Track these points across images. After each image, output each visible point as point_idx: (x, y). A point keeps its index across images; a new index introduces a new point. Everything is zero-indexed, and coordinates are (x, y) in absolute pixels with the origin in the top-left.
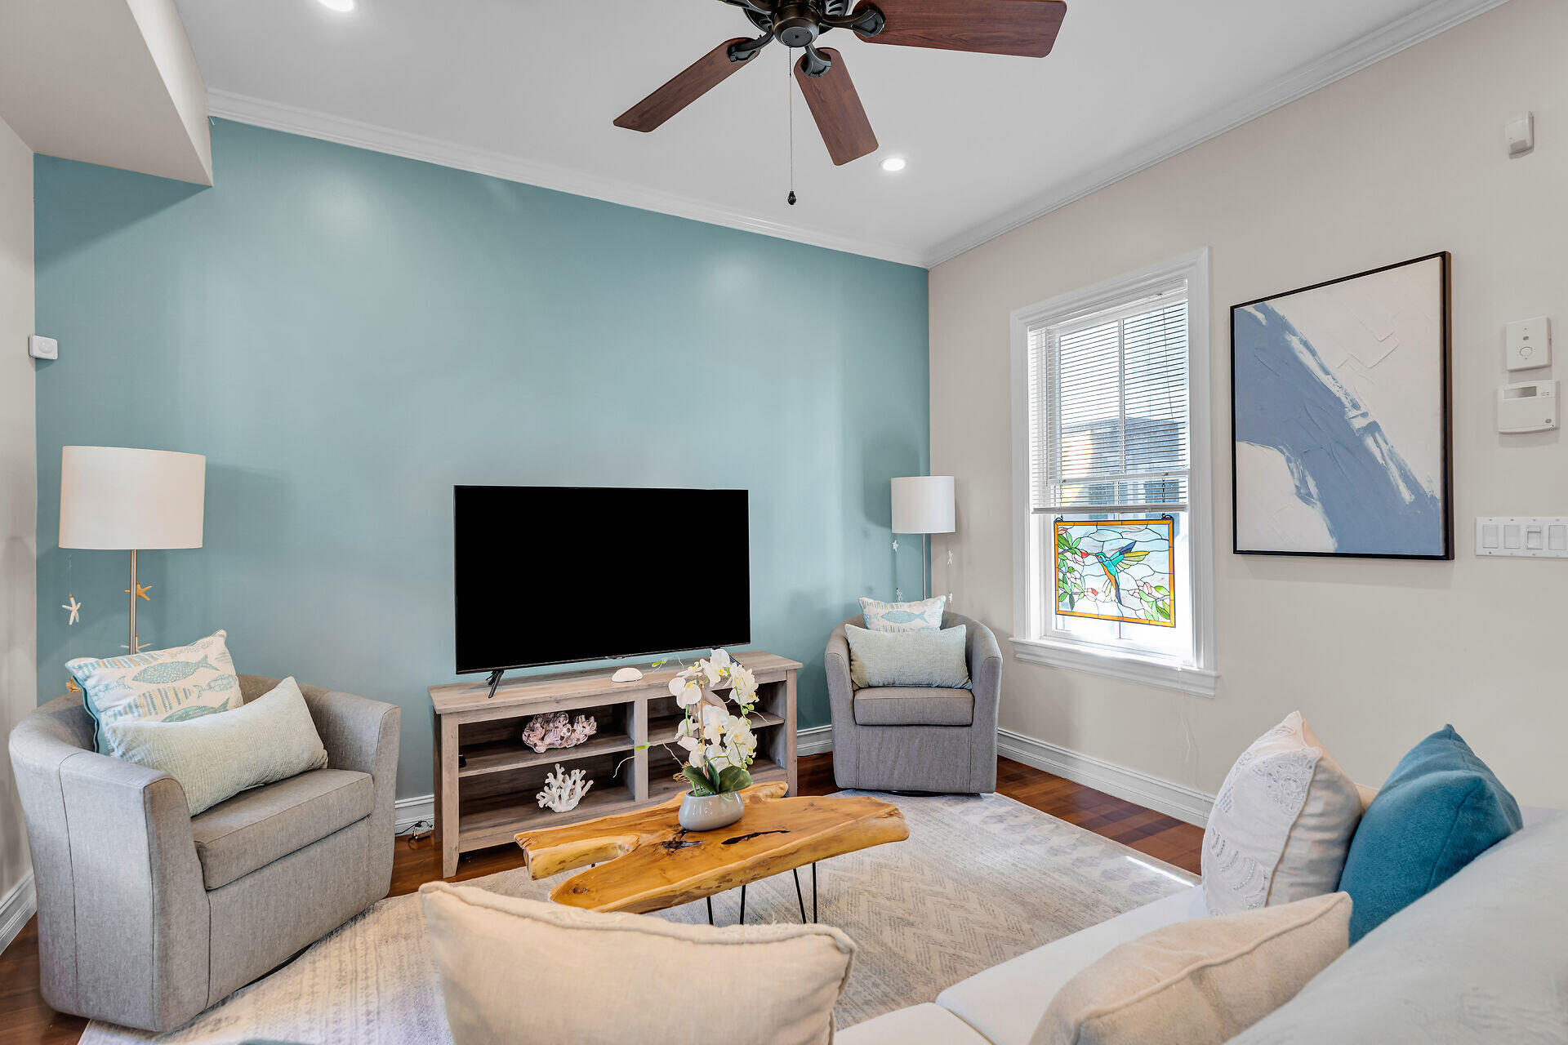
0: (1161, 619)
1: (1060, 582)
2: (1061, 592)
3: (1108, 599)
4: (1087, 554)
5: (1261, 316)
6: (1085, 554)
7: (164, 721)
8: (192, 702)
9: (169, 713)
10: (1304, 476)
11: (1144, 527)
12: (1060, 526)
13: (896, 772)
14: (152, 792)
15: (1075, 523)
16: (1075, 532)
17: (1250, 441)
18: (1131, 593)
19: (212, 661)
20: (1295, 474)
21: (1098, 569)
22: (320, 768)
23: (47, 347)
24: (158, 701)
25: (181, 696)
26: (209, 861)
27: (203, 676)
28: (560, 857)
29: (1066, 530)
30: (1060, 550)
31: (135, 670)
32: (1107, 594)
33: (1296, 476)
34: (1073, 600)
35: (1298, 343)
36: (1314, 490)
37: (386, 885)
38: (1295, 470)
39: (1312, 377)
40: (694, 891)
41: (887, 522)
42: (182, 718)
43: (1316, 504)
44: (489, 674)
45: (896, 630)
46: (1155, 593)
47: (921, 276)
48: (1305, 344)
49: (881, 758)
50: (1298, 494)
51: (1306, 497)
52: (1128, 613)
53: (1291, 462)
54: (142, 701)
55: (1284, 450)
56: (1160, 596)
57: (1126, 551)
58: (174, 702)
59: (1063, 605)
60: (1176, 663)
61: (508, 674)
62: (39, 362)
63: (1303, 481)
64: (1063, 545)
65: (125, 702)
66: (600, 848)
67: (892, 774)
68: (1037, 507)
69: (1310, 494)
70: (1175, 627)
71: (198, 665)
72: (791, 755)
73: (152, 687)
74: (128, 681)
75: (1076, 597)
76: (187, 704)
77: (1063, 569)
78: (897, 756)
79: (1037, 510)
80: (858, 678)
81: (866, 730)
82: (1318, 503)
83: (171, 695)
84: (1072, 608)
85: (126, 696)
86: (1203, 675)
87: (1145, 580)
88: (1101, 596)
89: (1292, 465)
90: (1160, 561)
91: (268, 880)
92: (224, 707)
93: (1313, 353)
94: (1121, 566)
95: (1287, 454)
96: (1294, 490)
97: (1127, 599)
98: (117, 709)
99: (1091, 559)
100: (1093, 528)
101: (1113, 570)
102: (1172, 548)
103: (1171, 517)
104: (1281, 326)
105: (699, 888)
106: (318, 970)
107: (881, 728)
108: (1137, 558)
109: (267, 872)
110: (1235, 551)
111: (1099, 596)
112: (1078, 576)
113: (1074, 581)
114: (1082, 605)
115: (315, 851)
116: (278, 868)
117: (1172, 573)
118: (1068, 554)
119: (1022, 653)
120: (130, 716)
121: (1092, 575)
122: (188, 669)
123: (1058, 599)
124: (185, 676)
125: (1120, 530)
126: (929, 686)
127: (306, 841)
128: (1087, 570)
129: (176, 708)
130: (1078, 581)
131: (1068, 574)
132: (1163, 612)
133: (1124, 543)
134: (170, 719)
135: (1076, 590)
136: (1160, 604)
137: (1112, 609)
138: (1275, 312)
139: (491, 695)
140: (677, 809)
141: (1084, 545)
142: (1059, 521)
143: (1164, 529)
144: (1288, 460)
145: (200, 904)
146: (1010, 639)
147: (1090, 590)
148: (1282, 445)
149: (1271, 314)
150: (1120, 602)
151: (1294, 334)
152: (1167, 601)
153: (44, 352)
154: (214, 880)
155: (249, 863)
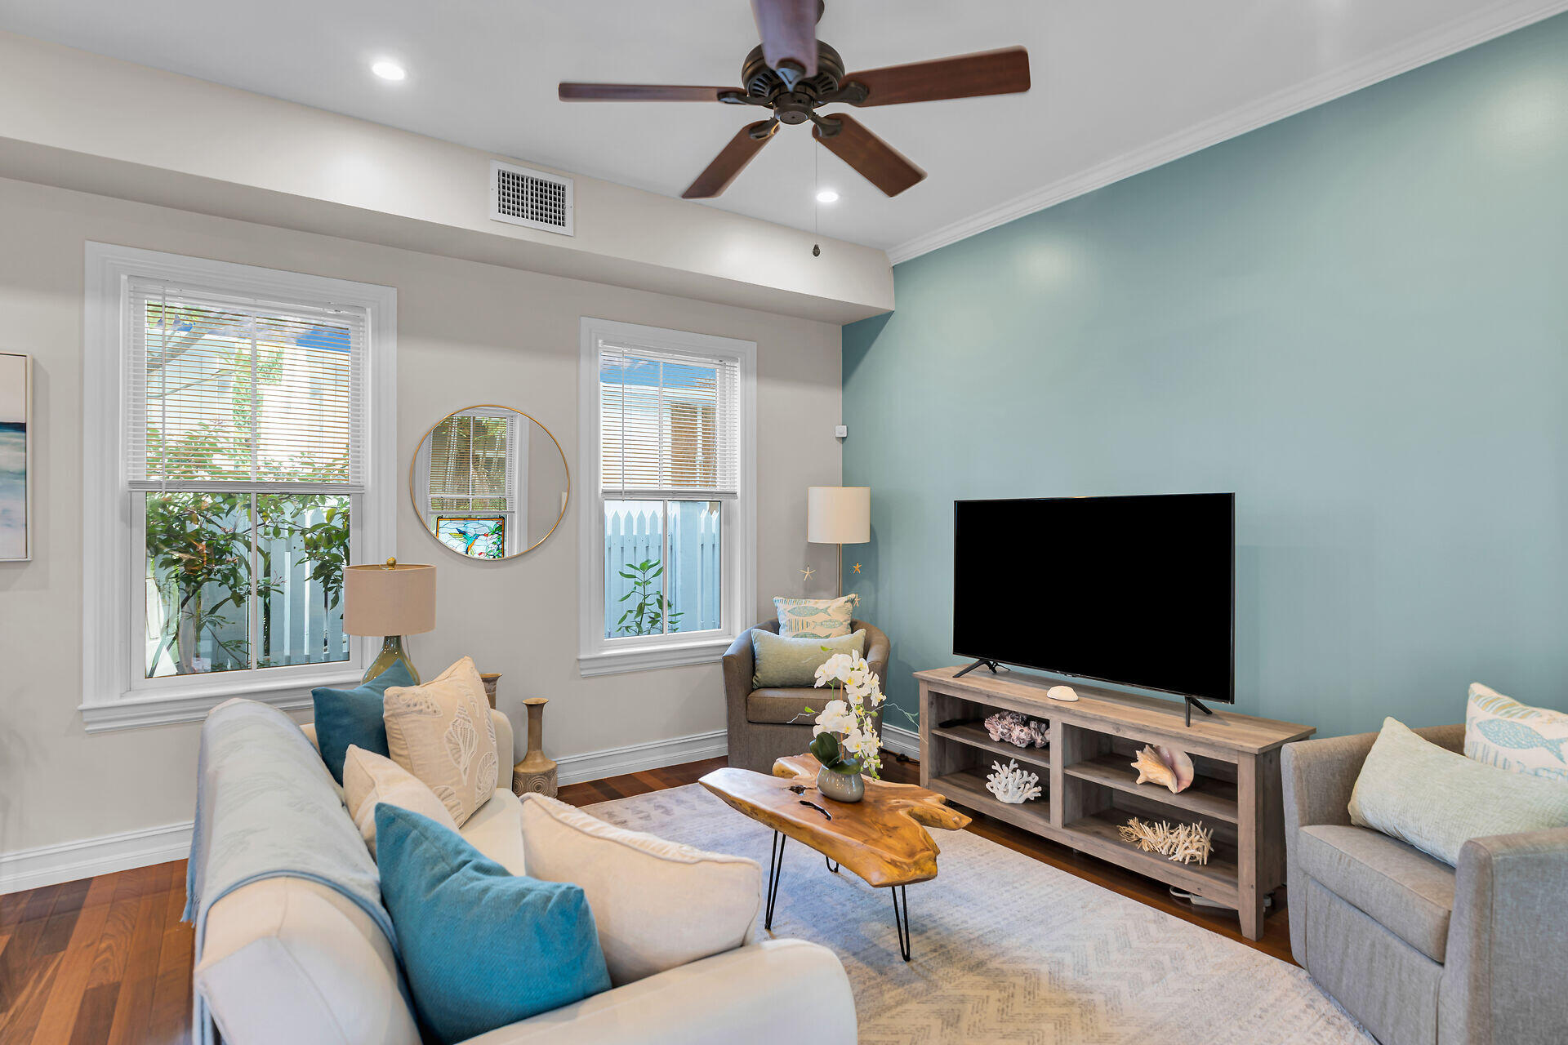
23: (842, 431)
24: (793, 625)
25: (805, 625)
49: (1328, 942)
58: (801, 628)
62: (842, 439)
72: (1245, 875)
73: (794, 617)
80: (1352, 805)
83: (800, 624)
92: (827, 637)
107: (1329, 892)
122: (816, 611)
129: (801, 631)
134: (797, 636)
139: (957, 676)
153: (842, 434)
154: (751, 718)
155: (767, 717)
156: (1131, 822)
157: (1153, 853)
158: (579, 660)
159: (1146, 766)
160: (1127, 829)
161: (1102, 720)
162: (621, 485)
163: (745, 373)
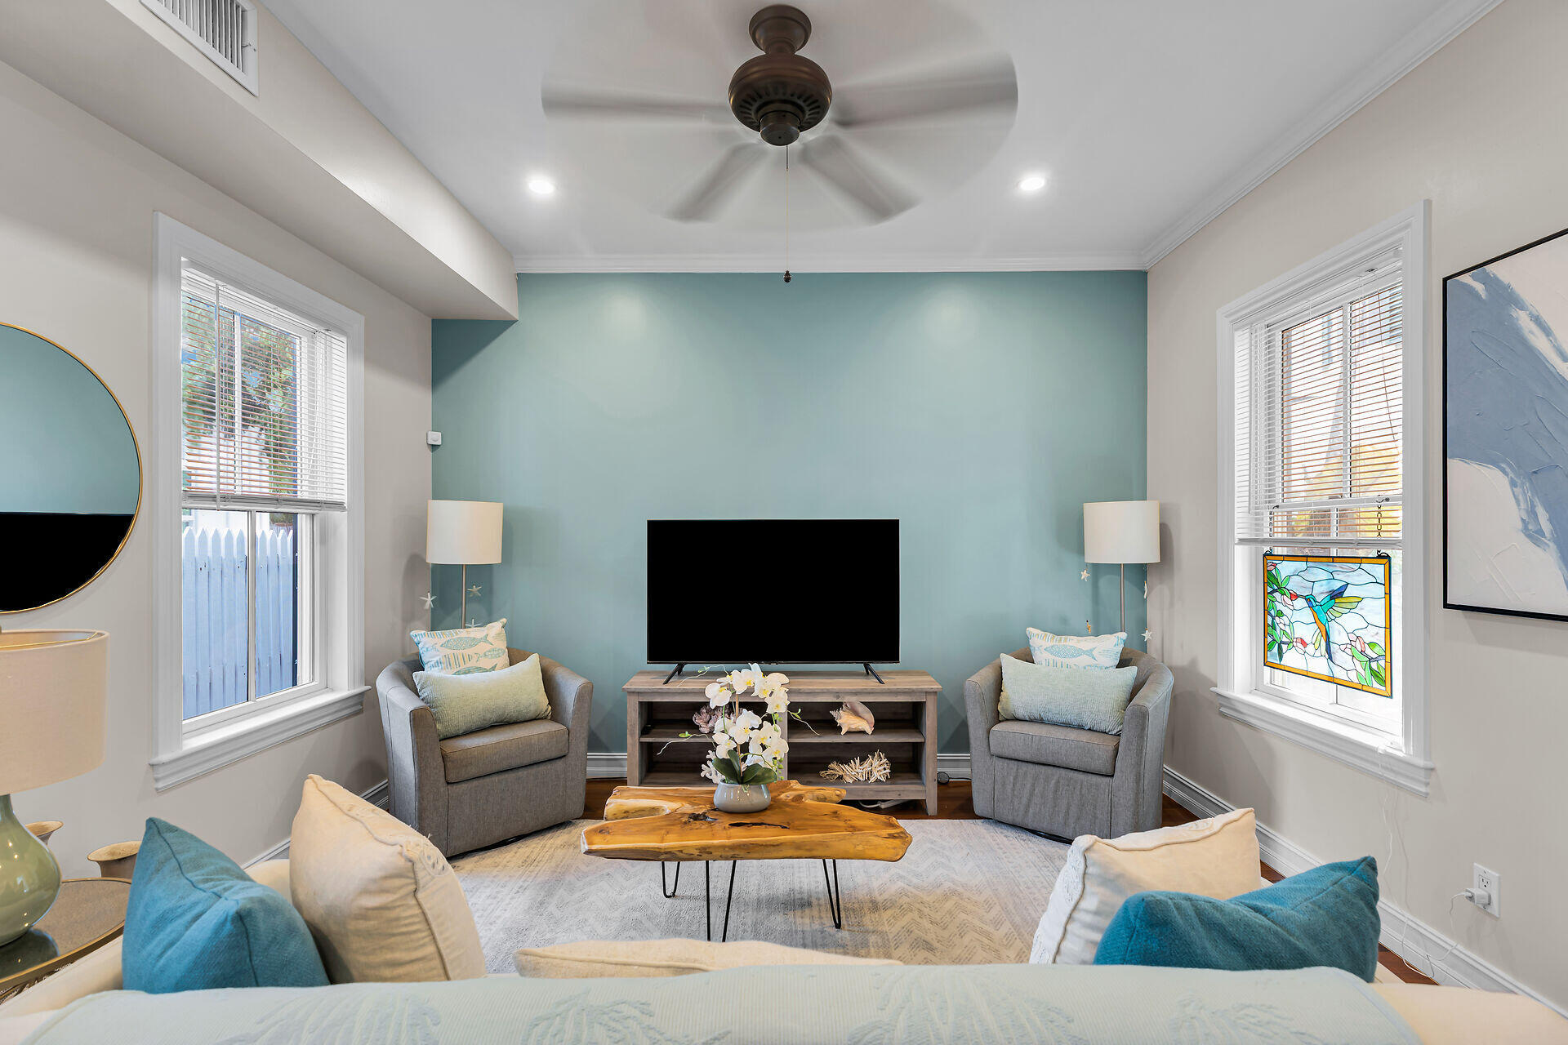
0: (1376, 685)
1: (1268, 629)
2: (1269, 639)
3: (1318, 654)
4: (1297, 596)
5: (1479, 287)
6: (1294, 596)
7: (455, 674)
8: (472, 664)
9: (458, 669)
10: (1533, 506)
11: (1355, 567)
12: (1270, 560)
13: (1031, 811)
14: (414, 715)
15: (1285, 557)
16: (1285, 569)
17: (1464, 457)
18: (1343, 647)
19: (490, 639)
20: (1522, 504)
21: (1307, 615)
22: (545, 718)
23: (436, 438)
24: (452, 661)
25: (466, 659)
26: (449, 765)
27: (483, 647)
28: (625, 808)
29: (1275, 565)
30: (1270, 590)
31: (443, 640)
32: (1316, 648)
33: (1523, 506)
34: (1282, 651)
35: (1528, 319)
36: (1546, 526)
37: (580, 812)
38: (1521, 497)
39: (1547, 367)
40: (677, 853)
41: (1081, 550)
42: (465, 673)
43: (1549, 546)
44: (675, 666)
45: (1059, 665)
46: (1368, 651)
47: (1139, 280)
48: (1537, 320)
49: (1015, 793)
50: (1525, 529)
51: (1534, 535)
52: (1340, 674)
53: (1516, 487)
54: (443, 660)
55: (1508, 470)
56: (1374, 656)
57: (1336, 595)
58: (462, 662)
59: (1272, 655)
60: (1380, 743)
61: (688, 667)
62: (434, 447)
63: (1532, 513)
64: (1271, 584)
65: (435, 659)
66: (653, 808)
67: (1026, 812)
68: (1242, 536)
69: (1541, 532)
70: (1391, 697)
71: (481, 640)
72: (930, 774)
73: (448, 652)
74: (438, 647)
75: (1284, 647)
76: (469, 665)
77: (1272, 612)
78: (1032, 794)
79: (1242, 541)
80: (1003, 709)
81: (1000, 763)
82: (1551, 544)
83: (460, 657)
84: (1281, 659)
85: (438, 655)
86: (1408, 764)
87: (1358, 633)
88: (1310, 649)
89: (1518, 490)
90: (1374, 610)
91: (488, 785)
92: (493, 669)
93: (1547, 331)
94: (1332, 613)
95: (1511, 475)
96: (1520, 525)
97: (1339, 656)
98: (433, 663)
99: (1300, 603)
100: (1302, 565)
101: (1323, 617)
102: (1389, 594)
103: (1388, 556)
104: (1505, 297)
105: (681, 851)
106: (518, 854)
107: (1016, 763)
108: (1349, 606)
109: (487, 780)
110: (1446, 606)
111: (1307, 649)
112: (1287, 623)
113: (1282, 627)
114: (1292, 658)
115: (523, 773)
116: (496, 778)
117: (1389, 627)
118: (1277, 595)
119: (1225, 707)
120: (436, 669)
121: (1299, 621)
122: (474, 642)
123: (1267, 648)
124: (471, 646)
125: (1331, 569)
126: (1080, 727)
127: (514, 766)
128: (1297, 616)
129: (463, 667)
130: (1287, 629)
131: (1277, 618)
132: (1377, 676)
133: (1337, 585)
134: (458, 673)
135: (1285, 639)
136: (1374, 665)
137: (1320, 666)
138: (1497, 279)
139: (666, 682)
140: (713, 792)
141: (1294, 585)
142: (1268, 555)
143: (1379, 570)
144: (1513, 484)
145: (442, 790)
146: (1212, 689)
147: (1299, 640)
148: (1505, 461)
149: (1492, 283)
150: (1330, 658)
151: (1522, 309)
152: (1382, 663)
153: (435, 441)
154: (452, 777)
155: (473, 771)
156: (831, 766)
157: (857, 782)
158: (152, 765)
159: (845, 720)
160: (829, 772)
161: (822, 693)
162: (215, 486)
163: (352, 351)
